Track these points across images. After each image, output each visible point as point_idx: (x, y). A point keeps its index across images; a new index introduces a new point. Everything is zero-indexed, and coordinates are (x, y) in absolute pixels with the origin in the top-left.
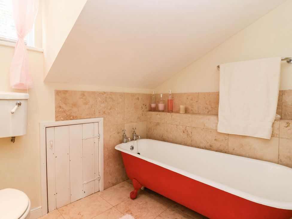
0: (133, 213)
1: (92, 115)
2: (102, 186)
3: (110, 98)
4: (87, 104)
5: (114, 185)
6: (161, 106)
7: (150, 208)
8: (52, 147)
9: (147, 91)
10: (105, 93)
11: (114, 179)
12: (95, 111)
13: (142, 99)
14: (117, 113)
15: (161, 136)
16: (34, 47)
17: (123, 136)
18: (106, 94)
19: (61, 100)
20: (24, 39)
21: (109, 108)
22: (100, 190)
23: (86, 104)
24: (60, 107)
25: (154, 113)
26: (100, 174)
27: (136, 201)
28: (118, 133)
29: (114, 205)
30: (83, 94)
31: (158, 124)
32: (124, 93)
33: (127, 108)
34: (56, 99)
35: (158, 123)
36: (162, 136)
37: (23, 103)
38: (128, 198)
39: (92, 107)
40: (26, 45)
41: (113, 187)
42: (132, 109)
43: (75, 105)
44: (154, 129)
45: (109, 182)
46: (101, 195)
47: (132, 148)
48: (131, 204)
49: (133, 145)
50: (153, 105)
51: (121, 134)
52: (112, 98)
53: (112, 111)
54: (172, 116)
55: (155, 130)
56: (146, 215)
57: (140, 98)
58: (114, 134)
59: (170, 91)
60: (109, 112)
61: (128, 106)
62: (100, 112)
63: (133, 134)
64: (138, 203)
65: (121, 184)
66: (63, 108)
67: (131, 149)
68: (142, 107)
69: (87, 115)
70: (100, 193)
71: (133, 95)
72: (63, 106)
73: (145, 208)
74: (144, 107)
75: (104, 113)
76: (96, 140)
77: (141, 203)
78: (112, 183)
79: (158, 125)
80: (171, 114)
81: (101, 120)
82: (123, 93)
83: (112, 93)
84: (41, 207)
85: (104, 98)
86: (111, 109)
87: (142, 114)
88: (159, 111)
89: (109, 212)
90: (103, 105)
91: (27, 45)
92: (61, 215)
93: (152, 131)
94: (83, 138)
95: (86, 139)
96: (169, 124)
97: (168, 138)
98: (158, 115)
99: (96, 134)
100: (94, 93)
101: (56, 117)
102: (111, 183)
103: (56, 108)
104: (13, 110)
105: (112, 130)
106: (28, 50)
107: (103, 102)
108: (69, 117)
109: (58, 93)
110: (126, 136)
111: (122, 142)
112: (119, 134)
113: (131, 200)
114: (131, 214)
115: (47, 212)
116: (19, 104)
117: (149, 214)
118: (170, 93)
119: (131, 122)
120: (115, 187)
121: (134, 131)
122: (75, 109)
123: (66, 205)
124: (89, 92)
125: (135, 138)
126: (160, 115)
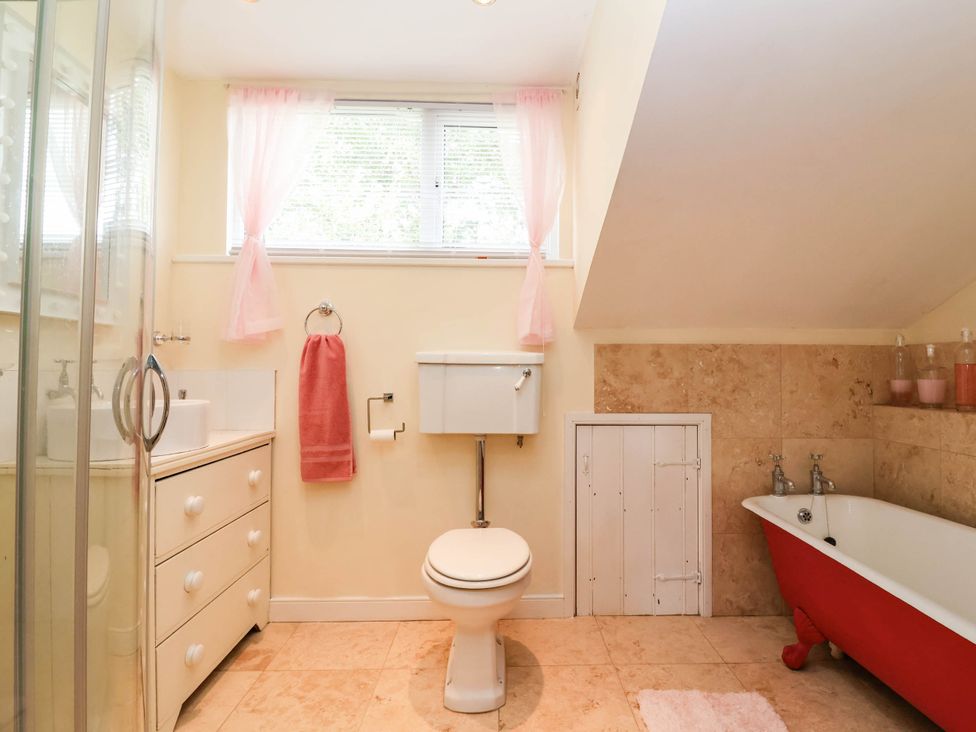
0: (777, 699)
1: (681, 405)
2: (707, 603)
3: (731, 360)
4: (665, 378)
5: (743, 614)
6: (929, 388)
7: (843, 711)
8: (586, 468)
9: (875, 337)
10: (716, 347)
11: (746, 596)
12: (686, 395)
13: (851, 362)
14: (756, 405)
15: (929, 497)
16: (558, 258)
17: (773, 473)
18: (719, 350)
19: (606, 366)
20: (542, 247)
21: (729, 387)
22: (702, 613)
23: (663, 375)
24: (605, 381)
25: (899, 413)
26: (701, 567)
27: (800, 677)
28: (760, 463)
29: (729, 660)
30: (657, 351)
31: (914, 451)
32: (780, 345)
33: (792, 392)
34: (596, 363)
35: (915, 447)
36: (932, 496)
37: (534, 370)
38: (778, 661)
39: (679, 384)
40: (544, 258)
41: (740, 619)
42: (810, 394)
43: (636, 378)
44: (900, 469)
45: (727, 600)
46: (702, 625)
47: (806, 517)
48: (779, 678)
49: (808, 508)
50: (899, 385)
51: (769, 468)
52: (739, 362)
53: (737, 397)
54: (968, 425)
55: (904, 472)
56: (820, 722)
57: (841, 359)
58: (746, 463)
59: (966, 334)
60: (729, 398)
61: (797, 384)
62: (701, 399)
63: (812, 473)
64: (802, 684)
65: (767, 620)
66: (610, 385)
67: (799, 516)
68: (851, 390)
69: (667, 403)
70: (698, 621)
71: (813, 351)
72: (611, 379)
73: (823, 705)
74: (860, 390)
75: (714, 401)
76: (691, 472)
77: (815, 688)
78: (738, 607)
79: (917, 454)
80: (964, 417)
81: (705, 420)
82: (775, 345)
83: (736, 348)
84: (562, 596)
85: (714, 360)
86: (734, 391)
87: (853, 411)
88: (923, 406)
89: (710, 671)
90: (710, 381)
91: (548, 258)
92: (600, 629)
93: (895, 476)
94: (657, 461)
95: (664, 465)
96: (957, 454)
97: (955, 504)
98: (915, 420)
99: (691, 457)
100: (685, 348)
101: (597, 404)
102: (735, 606)
103: (596, 384)
104: (518, 385)
105: (738, 450)
106: (546, 267)
107: (710, 372)
108: (622, 407)
109: (600, 350)
110: (782, 474)
111: (770, 491)
112: (762, 468)
113: (782, 666)
114: (772, 700)
115: (573, 612)
116: (528, 374)
117: (830, 723)
118: (966, 340)
119: (808, 435)
120: (746, 620)
121: (815, 465)
122: (637, 389)
123: (614, 616)
124: (671, 347)
125: (818, 486)
126: (921, 419)
